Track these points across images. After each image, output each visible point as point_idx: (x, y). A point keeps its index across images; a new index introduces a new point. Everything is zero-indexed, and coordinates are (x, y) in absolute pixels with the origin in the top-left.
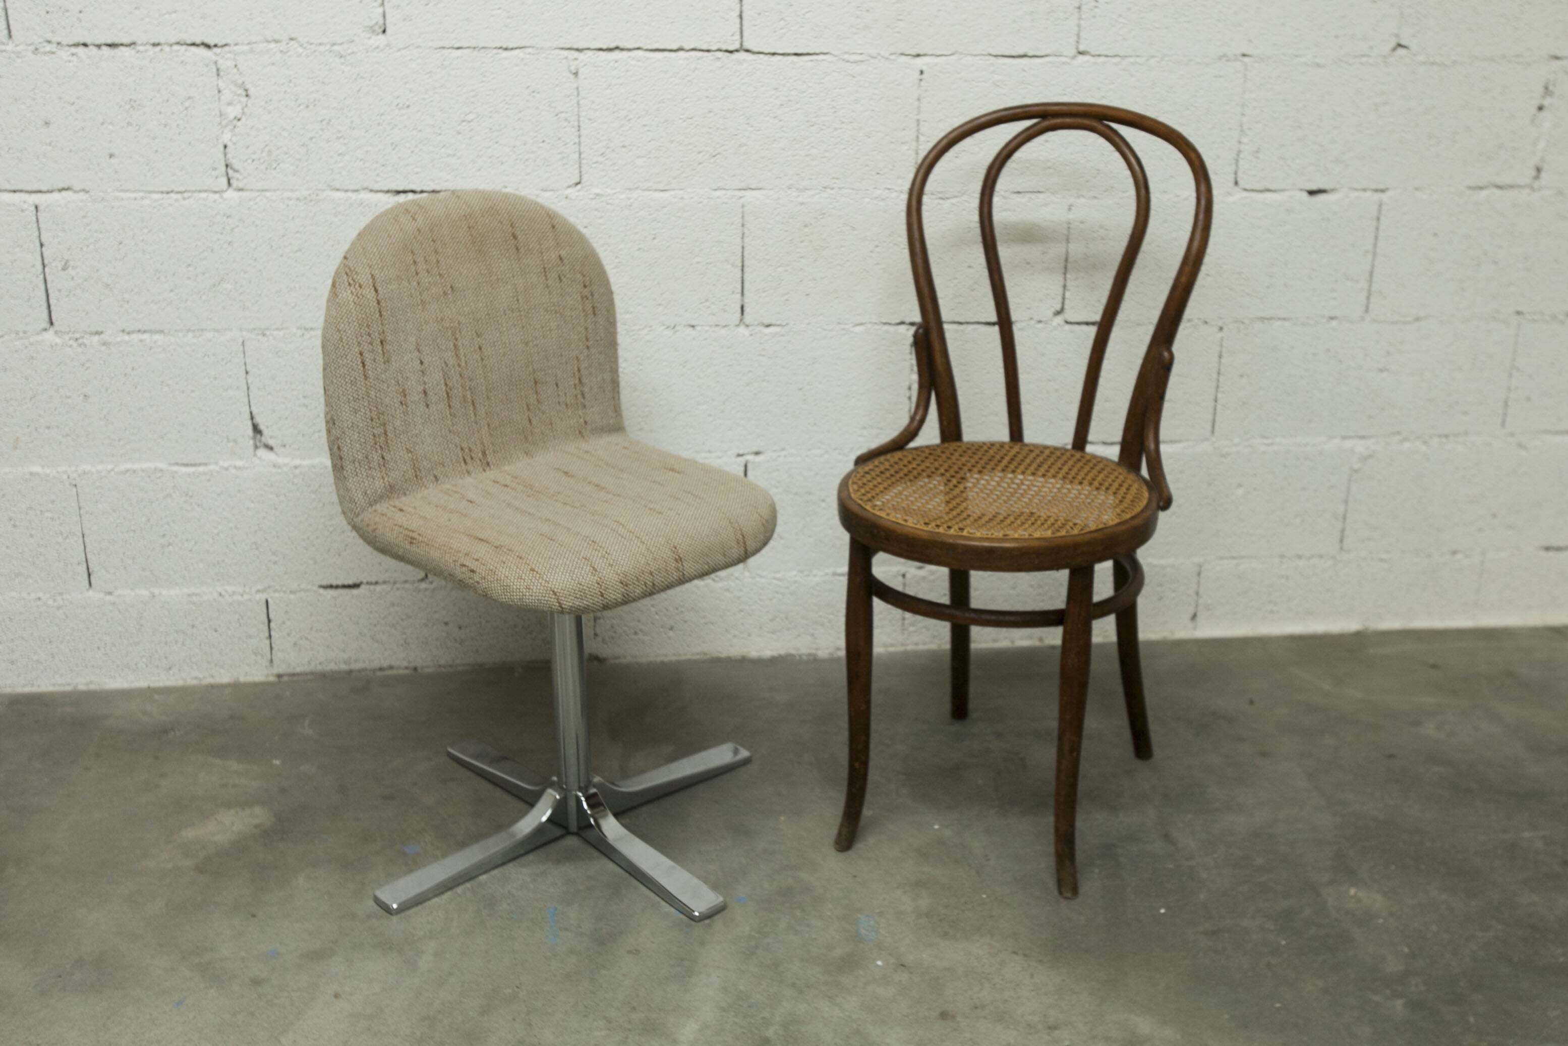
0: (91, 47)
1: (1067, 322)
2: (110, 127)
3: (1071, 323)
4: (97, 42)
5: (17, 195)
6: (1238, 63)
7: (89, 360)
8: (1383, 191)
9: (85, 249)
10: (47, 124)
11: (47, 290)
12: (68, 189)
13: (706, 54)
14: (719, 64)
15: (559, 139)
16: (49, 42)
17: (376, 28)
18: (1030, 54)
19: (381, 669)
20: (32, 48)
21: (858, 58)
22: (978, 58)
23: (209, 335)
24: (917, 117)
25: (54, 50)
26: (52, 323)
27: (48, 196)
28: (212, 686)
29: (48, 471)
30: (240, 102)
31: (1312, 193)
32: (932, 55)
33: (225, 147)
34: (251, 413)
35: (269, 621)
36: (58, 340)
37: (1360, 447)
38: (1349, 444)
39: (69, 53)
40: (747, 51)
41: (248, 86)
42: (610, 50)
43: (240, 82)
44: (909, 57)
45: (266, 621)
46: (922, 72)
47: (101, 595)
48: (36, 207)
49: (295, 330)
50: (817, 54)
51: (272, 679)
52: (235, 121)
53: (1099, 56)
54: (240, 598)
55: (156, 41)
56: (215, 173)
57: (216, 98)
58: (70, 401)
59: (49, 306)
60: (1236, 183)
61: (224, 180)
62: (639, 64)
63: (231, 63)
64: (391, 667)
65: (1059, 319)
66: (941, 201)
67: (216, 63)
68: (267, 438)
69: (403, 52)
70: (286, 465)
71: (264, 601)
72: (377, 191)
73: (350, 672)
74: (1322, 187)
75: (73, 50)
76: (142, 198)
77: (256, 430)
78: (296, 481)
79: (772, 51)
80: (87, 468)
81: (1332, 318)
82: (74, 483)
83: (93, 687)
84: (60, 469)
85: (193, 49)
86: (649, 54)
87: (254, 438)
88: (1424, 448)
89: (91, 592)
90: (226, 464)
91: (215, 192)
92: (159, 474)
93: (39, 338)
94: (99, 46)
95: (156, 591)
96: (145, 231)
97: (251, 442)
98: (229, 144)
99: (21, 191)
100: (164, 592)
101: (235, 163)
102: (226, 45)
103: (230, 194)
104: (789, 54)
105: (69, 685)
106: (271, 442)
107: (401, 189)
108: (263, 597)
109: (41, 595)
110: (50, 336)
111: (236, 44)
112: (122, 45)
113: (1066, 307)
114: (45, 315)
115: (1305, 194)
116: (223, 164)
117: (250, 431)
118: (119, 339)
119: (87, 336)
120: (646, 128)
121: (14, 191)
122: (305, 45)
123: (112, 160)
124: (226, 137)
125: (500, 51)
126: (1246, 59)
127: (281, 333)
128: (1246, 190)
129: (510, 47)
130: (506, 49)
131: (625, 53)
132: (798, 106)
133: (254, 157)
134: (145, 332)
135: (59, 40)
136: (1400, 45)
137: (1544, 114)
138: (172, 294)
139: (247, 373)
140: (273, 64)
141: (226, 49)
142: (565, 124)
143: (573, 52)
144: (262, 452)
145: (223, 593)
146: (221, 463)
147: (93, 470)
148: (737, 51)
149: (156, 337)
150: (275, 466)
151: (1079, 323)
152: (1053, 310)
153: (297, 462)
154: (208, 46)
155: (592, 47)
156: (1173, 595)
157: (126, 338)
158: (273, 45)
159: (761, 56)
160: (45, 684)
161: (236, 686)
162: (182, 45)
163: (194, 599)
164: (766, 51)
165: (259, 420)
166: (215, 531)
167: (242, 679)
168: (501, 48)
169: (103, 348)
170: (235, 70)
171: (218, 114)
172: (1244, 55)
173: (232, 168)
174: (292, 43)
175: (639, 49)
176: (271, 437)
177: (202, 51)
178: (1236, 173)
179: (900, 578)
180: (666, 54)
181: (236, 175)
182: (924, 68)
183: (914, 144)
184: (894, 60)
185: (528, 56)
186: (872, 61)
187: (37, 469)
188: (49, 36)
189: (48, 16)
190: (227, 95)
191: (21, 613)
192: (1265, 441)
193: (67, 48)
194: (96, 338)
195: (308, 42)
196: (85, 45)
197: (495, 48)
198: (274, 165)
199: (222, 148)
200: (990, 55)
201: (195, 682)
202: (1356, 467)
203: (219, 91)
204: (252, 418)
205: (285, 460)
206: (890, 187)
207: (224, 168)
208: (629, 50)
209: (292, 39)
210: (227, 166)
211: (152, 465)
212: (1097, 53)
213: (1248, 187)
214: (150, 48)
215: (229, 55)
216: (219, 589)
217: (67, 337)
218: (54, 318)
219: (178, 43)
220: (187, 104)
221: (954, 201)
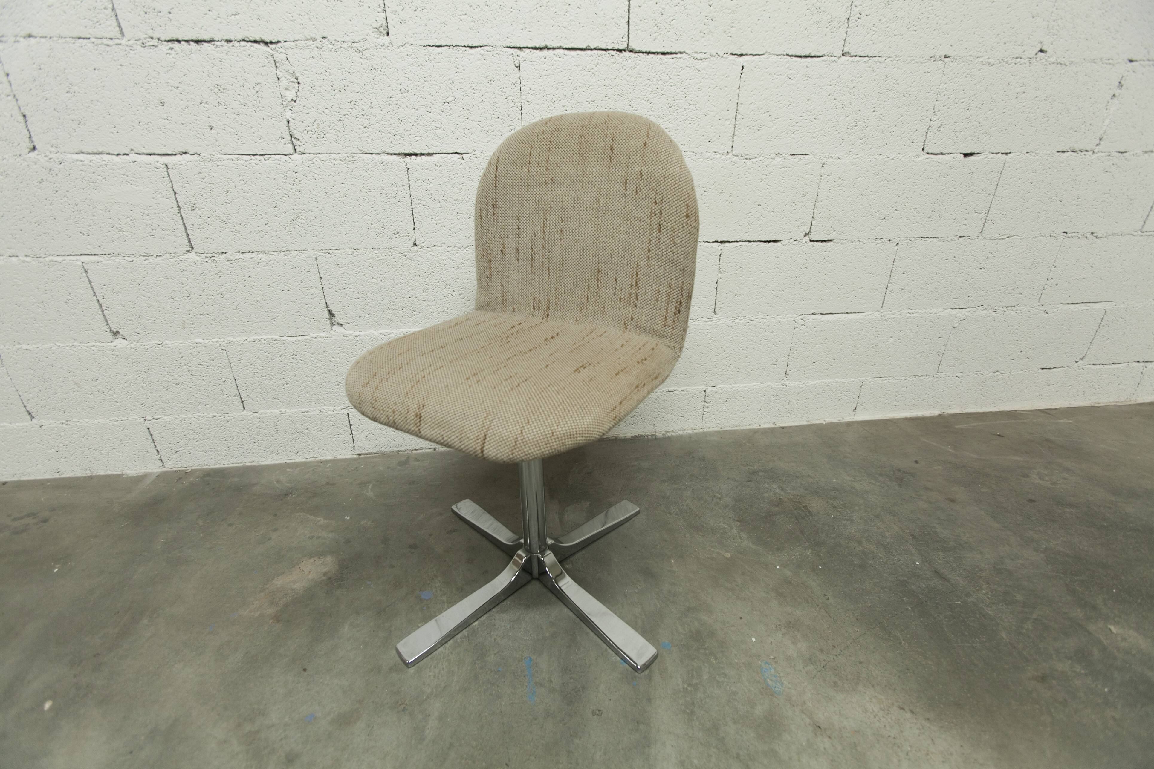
0: (183, 43)
1: (811, 241)
2: (206, 106)
3: (813, 241)
4: (186, 39)
5: (152, 156)
6: (940, 62)
7: (220, 271)
8: (1006, 154)
9: (204, 195)
10: (162, 104)
11: (184, 224)
12: (185, 153)
13: (604, 52)
14: (613, 60)
15: (509, 115)
16: (152, 38)
17: (382, 30)
18: (813, 55)
19: (415, 450)
20: (140, 42)
21: (703, 56)
22: (780, 57)
23: (294, 254)
24: (737, 101)
25: (156, 44)
26: (193, 248)
27: (173, 157)
28: (321, 462)
29: (207, 341)
30: (294, 88)
31: (966, 155)
32: (750, 55)
33: (288, 122)
34: (326, 303)
35: (351, 425)
36: (198, 258)
37: (959, 313)
38: (954, 312)
39: (168, 47)
40: (631, 51)
41: (298, 75)
42: (541, 49)
43: (291, 71)
44: (736, 56)
45: (349, 426)
46: (743, 67)
47: (252, 413)
48: (166, 165)
49: (348, 250)
50: (676, 53)
51: (355, 456)
52: (293, 102)
53: (856, 56)
54: (332, 413)
55: (229, 38)
56: (283, 141)
57: (277, 84)
58: (212, 297)
59: (188, 235)
60: (923, 149)
61: (291, 146)
62: (560, 59)
63: (283, 56)
64: (421, 449)
65: (807, 239)
66: (746, 161)
67: (273, 56)
68: (337, 319)
69: (401, 48)
70: (351, 335)
71: (346, 414)
72: (391, 154)
73: (399, 451)
74: (973, 151)
75: (170, 45)
76: (238, 159)
77: (331, 314)
78: (357, 344)
79: (648, 50)
80: (231, 339)
81: (960, 237)
82: (224, 348)
83: (254, 464)
84: (213, 340)
85: (256, 45)
86: (566, 52)
87: (330, 319)
88: (994, 314)
89: (245, 412)
90: (314, 335)
91: (285, 155)
92: (275, 342)
93: (186, 257)
94: (187, 41)
95: (283, 410)
96: (242, 182)
97: (329, 321)
98: (290, 119)
99: (154, 154)
100: (288, 411)
101: (296, 134)
102: (278, 42)
103: (296, 156)
104: (658, 53)
105: (241, 463)
106: (341, 321)
107: (407, 152)
108: (346, 411)
109: (216, 414)
110: (192, 255)
111: (285, 41)
112: (205, 41)
113: (812, 231)
114: (186, 241)
115: (962, 156)
116: (288, 134)
117: (327, 315)
118: (237, 257)
119: (216, 255)
120: (565, 108)
121: (150, 154)
122: (333, 42)
123: (212, 131)
124: (288, 114)
125: (468, 48)
126: (946, 59)
127: (339, 251)
128: (928, 153)
129: (474, 45)
130: (471, 47)
131: (551, 51)
132: (662, 92)
133: (308, 128)
134: (253, 252)
135: (158, 36)
136: (1041, 51)
137: (1115, 101)
138: (266, 226)
139: (321, 278)
140: (313, 57)
141: (279, 45)
142: (512, 104)
143: (516, 50)
144: (336, 328)
145: (322, 410)
146: (311, 334)
147: (234, 340)
148: (625, 50)
149: (261, 255)
150: (344, 336)
151: (817, 241)
152: (804, 233)
153: (357, 333)
154: (266, 43)
155: (529, 46)
156: (846, 398)
157: (242, 256)
158: (311, 42)
159: (641, 54)
160: (227, 463)
161: (334, 461)
162: (247, 41)
163: (306, 413)
164: (644, 51)
165: (331, 308)
166: (314, 375)
167: (339, 457)
168: (468, 46)
169: (228, 263)
170: (287, 62)
171: (280, 96)
172: (946, 57)
173: (295, 138)
174: (324, 41)
175: (559, 48)
176: (340, 318)
177: (262, 46)
178: (924, 142)
179: (703, 392)
180: (578, 52)
181: (298, 143)
182: (744, 65)
183: (734, 120)
184: (727, 58)
185: (486, 53)
186: (712, 58)
187: (201, 341)
188: (150, 33)
189: (147, 16)
190: (284, 82)
191: (206, 425)
192: (910, 311)
193: (165, 43)
194: (223, 257)
195: (335, 40)
196: (179, 41)
197: (465, 46)
198: (322, 135)
199: (286, 123)
200: (788, 55)
201: (312, 459)
202: (956, 325)
203: (278, 79)
204: (328, 307)
205: (350, 332)
206: (716, 151)
207: (289, 138)
208: (554, 49)
209: (324, 38)
210: (291, 136)
211: (270, 337)
212: (855, 54)
213: (930, 152)
214: (226, 44)
215: (281, 50)
216: (320, 408)
217: (203, 256)
218: (193, 243)
219: (244, 40)
220: (257, 89)
221: (754, 160)
